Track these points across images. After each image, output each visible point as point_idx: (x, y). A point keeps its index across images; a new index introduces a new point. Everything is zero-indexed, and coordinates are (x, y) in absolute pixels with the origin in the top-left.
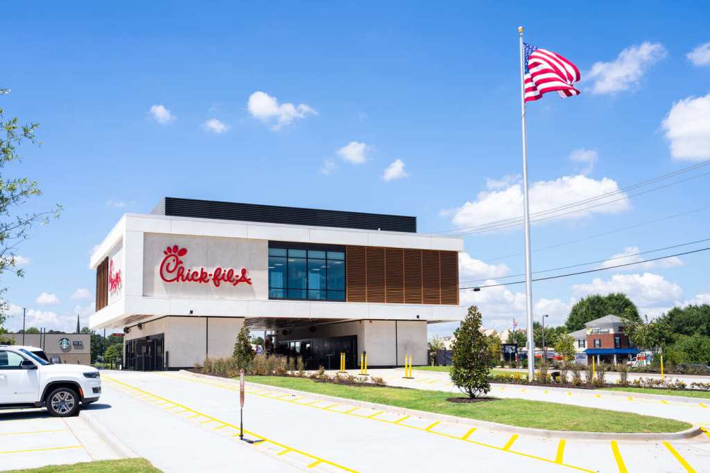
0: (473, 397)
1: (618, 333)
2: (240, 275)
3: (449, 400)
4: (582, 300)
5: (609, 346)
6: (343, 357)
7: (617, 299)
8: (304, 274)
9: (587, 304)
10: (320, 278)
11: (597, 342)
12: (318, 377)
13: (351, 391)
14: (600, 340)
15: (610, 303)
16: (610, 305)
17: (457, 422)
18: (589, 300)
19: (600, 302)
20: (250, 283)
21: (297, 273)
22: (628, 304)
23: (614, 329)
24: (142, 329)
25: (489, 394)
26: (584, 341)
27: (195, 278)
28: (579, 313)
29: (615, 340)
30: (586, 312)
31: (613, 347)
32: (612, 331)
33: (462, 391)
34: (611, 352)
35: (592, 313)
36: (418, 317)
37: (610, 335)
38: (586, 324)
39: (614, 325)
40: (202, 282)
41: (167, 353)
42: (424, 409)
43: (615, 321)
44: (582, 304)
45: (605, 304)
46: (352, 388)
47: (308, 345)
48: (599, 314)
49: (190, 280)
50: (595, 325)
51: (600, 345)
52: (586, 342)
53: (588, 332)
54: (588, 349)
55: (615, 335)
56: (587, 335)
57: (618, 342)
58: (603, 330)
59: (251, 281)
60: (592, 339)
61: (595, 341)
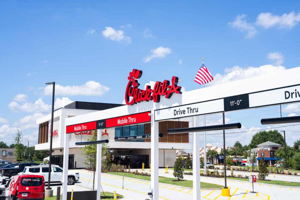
0: (179, 180)
1: (272, 150)
2: (104, 132)
3: (173, 181)
4: (257, 133)
5: (268, 156)
6: (143, 164)
7: (274, 133)
8: (128, 130)
9: (259, 135)
10: (135, 132)
11: (263, 154)
12: (135, 173)
13: (147, 178)
14: (264, 153)
15: (270, 134)
16: (270, 136)
17: (173, 186)
18: (260, 133)
19: (266, 134)
20: (108, 135)
21: (126, 130)
22: (279, 135)
23: (270, 149)
24: (62, 151)
25: (183, 179)
26: (257, 153)
27: (87, 133)
28: (256, 139)
29: (271, 153)
30: (259, 139)
31: (270, 157)
32: (269, 149)
33: (177, 178)
34: (268, 159)
35: (262, 140)
36: (173, 148)
37: (268, 151)
38: (258, 145)
39: (270, 146)
40: (90, 135)
41: (76, 162)
42: (166, 183)
43: (271, 144)
44: (257, 135)
45: (268, 135)
46: (147, 177)
47: (128, 158)
48: (265, 140)
49: (85, 134)
50: (261, 146)
51: (264, 155)
52: (258, 154)
53: (259, 149)
54: (258, 158)
55: (271, 151)
56: (258, 151)
57: (272, 154)
58: (265, 149)
59: (108, 134)
60: (260, 153)
61: (261, 153)
